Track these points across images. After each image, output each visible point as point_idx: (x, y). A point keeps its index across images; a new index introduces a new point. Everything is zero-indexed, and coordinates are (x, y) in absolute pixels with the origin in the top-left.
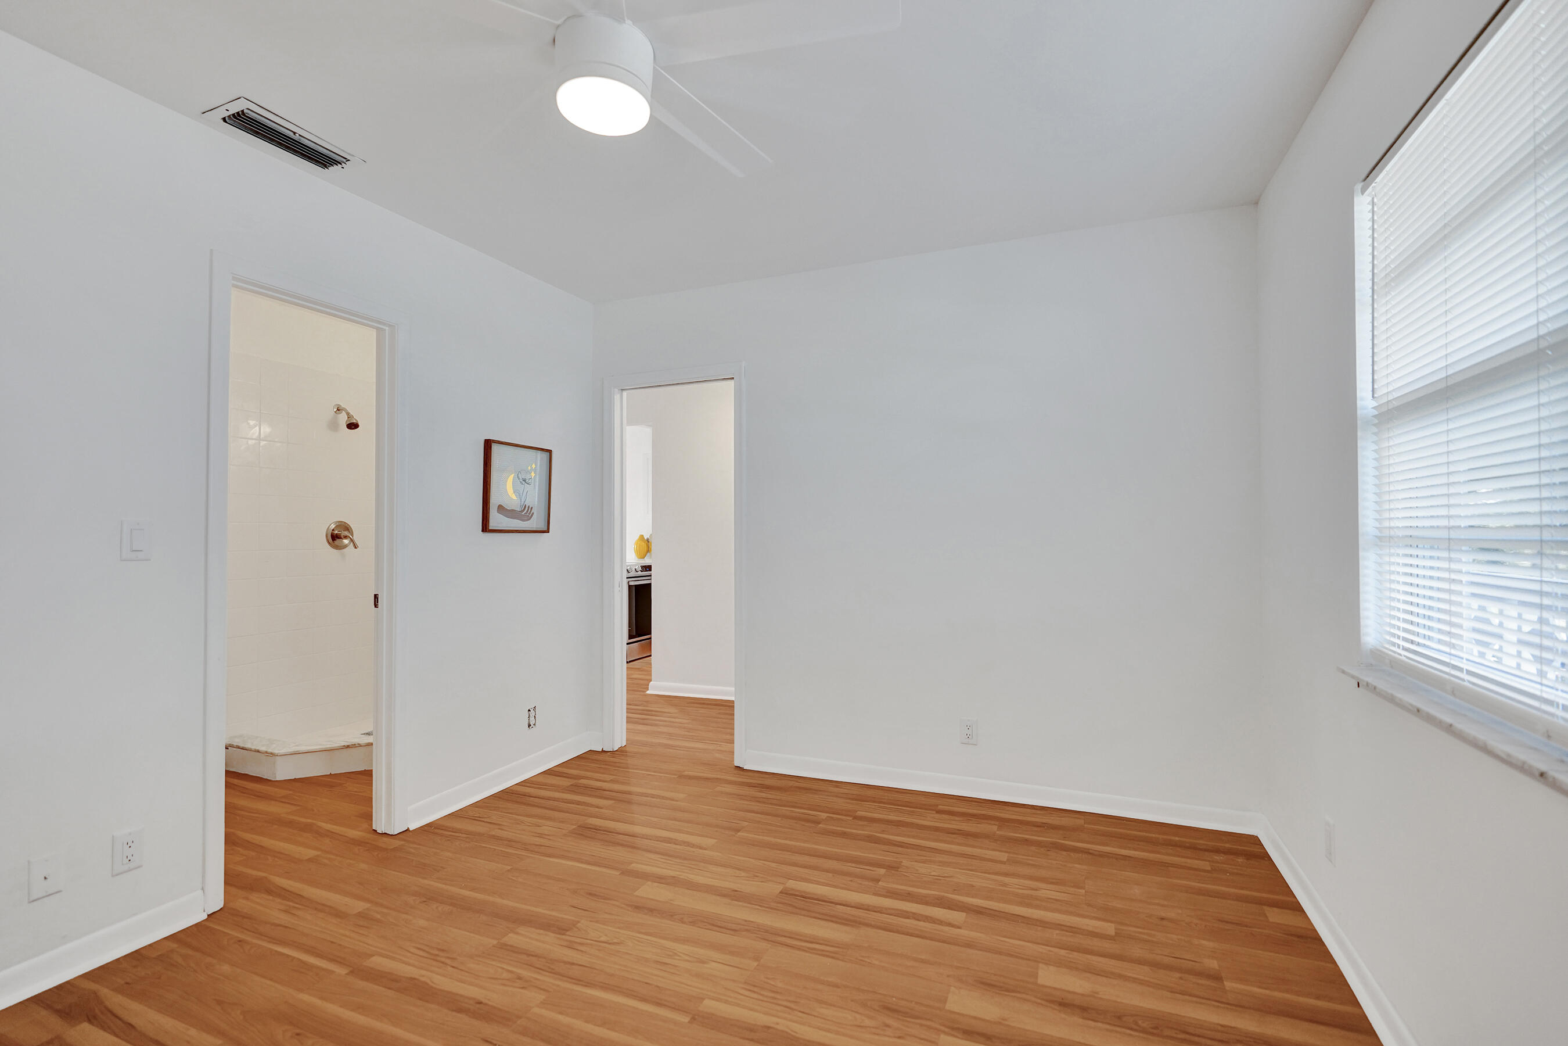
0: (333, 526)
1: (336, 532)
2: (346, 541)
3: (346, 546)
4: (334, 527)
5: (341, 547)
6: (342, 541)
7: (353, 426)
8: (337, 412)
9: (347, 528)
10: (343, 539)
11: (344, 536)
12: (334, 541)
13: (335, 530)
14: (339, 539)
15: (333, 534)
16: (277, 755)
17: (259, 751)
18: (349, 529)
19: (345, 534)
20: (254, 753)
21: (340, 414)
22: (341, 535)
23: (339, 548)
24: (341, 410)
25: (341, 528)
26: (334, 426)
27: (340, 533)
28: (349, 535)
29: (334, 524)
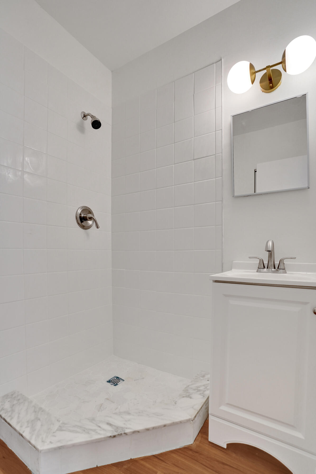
0: (79, 211)
1: (82, 215)
2: (90, 222)
3: (89, 227)
4: (81, 210)
5: (88, 227)
6: (87, 223)
7: (96, 125)
8: (83, 118)
9: (90, 211)
10: (88, 220)
11: (89, 217)
12: (82, 222)
13: (82, 213)
14: (86, 220)
15: (80, 217)
16: (40, 451)
17: (23, 436)
18: (92, 211)
19: (89, 216)
20: (18, 435)
21: (86, 120)
22: (86, 217)
23: (85, 228)
24: (86, 116)
25: (86, 212)
26: (81, 129)
27: (86, 215)
28: (92, 216)
29: (80, 209)
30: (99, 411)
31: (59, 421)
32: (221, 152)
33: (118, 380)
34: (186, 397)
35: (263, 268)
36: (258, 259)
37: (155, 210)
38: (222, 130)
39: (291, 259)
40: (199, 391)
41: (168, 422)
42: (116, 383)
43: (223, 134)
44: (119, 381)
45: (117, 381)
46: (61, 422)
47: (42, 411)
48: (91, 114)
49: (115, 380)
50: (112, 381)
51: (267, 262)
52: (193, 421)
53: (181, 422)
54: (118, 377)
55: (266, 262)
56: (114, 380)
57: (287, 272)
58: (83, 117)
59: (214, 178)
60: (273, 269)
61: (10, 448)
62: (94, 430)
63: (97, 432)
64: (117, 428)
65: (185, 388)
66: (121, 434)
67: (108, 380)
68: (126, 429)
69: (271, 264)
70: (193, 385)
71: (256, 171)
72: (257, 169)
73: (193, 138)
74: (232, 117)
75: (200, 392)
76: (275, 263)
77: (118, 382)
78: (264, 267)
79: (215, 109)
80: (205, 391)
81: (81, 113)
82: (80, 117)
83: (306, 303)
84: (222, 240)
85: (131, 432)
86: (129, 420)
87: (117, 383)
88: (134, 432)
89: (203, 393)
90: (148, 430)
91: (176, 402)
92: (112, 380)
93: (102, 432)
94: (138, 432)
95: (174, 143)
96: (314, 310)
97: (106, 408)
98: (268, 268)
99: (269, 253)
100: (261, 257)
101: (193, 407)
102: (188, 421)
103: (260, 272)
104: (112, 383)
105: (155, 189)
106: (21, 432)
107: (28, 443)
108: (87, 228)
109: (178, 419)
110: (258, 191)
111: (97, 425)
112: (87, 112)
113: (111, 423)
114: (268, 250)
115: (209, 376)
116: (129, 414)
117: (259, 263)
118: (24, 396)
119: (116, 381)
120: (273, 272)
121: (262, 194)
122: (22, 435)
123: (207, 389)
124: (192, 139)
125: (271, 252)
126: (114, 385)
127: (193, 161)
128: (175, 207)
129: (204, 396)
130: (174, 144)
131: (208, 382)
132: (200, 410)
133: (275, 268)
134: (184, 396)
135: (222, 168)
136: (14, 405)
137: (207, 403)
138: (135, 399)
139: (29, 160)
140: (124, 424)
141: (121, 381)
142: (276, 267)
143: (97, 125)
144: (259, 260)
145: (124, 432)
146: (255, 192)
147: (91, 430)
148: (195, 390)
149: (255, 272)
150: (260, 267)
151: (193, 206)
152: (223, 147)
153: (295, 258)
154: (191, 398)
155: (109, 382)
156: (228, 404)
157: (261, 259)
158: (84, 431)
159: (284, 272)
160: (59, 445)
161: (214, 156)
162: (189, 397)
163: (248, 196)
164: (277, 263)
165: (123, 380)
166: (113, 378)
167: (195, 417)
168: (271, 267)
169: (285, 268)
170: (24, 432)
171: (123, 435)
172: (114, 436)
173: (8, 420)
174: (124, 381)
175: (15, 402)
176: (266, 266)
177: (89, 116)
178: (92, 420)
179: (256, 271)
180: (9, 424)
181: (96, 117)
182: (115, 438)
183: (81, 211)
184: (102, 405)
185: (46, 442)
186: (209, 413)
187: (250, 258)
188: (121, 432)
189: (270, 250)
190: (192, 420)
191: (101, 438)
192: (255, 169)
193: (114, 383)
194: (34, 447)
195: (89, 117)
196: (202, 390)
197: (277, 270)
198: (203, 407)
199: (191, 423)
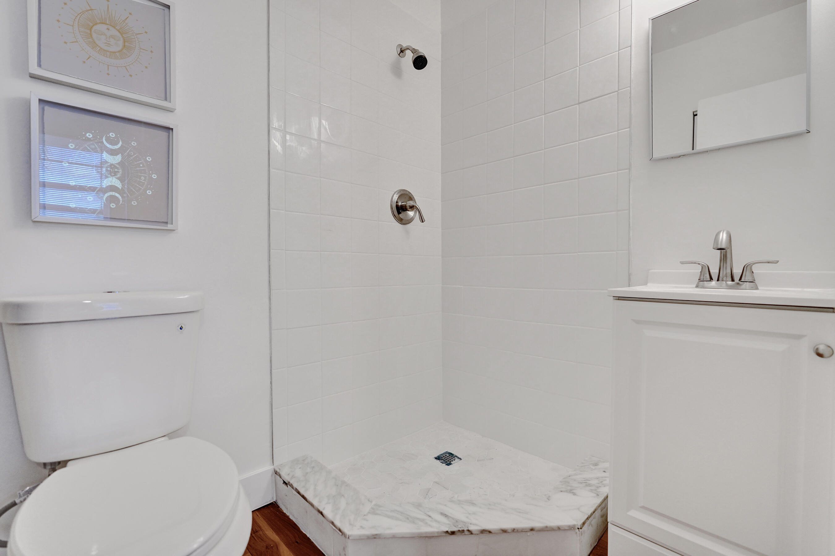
1: (400, 204)
2: (411, 213)
5: (408, 220)
6: (407, 215)
8: (400, 55)
9: (411, 197)
10: (409, 209)
11: (409, 206)
12: (399, 213)
13: (398, 201)
14: (404, 211)
15: (397, 206)
16: (348, 537)
17: (324, 515)
18: (414, 197)
19: (410, 204)
20: (317, 513)
21: (404, 57)
22: (406, 206)
23: (404, 222)
24: (404, 50)
25: (405, 198)
26: (397, 71)
27: (405, 203)
28: (414, 204)
29: (397, 194)
30: (425, 498)
31: (371, 502)
32: (630, 86)
33: (452, 457)
34: (566, 491)
35: (709, 279)
36: (699, 264)
37: (512, 191)
38: (631, 46)
39: (769, 263)
40: (589, 485)
41: (537, 525)
42: (448, 461)
43: (633, 53)
44: (454, 459)
45: (450, 459)
46: (374, 503)
47: (347, 486)
48: (412, 47)
49: (448, 457)
50: (443, 458)
51: (718, 271)
52: (580, 530)
53: (559, 528)
54: (451, 454)
55: (714, 271)
56: (446, 457)
57: (759, 288)
58: (399, 53)
59: (616, 131)
60: (730, 283)
61: (304, 532)
62: (423, 520)
63: (426, 523)
64: (457, 521)
65: (564, 478)
66: (463, 531)
67: (436, 456)
68: (470, 525)
69: (726, 274)
70: (577, 475)
71: (696, 115)
72: (698, 111)
73: (578, 67)
74: (651, 21)
75: (590, 488)
76: (734, 271)
77: (452, 461)
78: (711, 279)
79: (618, 12)
80: (600, 487)
81: (397, 46)
82: (395, 52)
83: (799, 337)
84: (629, 234)
85: (478, 530)
86: (474, 513)
87: (450, 462)
88: (483, 531)
89: (596, 490)
90: (504, 531)
91: (549, 497)
92: (442, 456)
93: (434, 524)
94: (490, 532)
95: (545, 79)
96: (816, 348)
97: (436, 495)
98: (718, 280)
99: (721, 253)
100: (705, 261)
101: (579, 509)
102: (572, 528)
103: (703, 287)
104: (442, 461)
105: (512, 157)
106: (321, 510)
107: (331, 525)
108: (407, 222)
109: (553, 523)
110: (699, 147)
111: (425, 513)
112: (404, 45)
113: (447, 514)
114: (719, 247)
115: (607, 465)
116: (473, 504)
117: (701, 272)
118: (319, 463)
119: (448, 459)
120: (731, 287)
121: (708, 151)
122: (321, 513)
123: (602, 484)
124: (577, 69)
125: (726, 251)
126: (446, 465)
127: (578, 106)
128: (545, 184)
129: (598, 495)
130: (544, 81)
131: (604, 474)
132: (592, 514)
133: (733, 280)
134: (562, 490)
135: (630, 112)
136: (307, 473)
137: (603, 506)
138: (480, 488)
139: (327, 124)
140: (467, 517)
141: (457, 460)
142: (737, 279)
143: (421, 63)
144: (700, 267)
145: (467, 529)
146: (693, 150)
147: (418, 519)
148: (581, 483)
149: (693, 288)
150: (703, 279)
151: (577, 180)
152: (632, 77)
153: (778, 262)
154: (574, 494)
155: (438, 458)
156: (643, 508)
157: (703, 265)
158: (408, 519)
159: (752, 288)
160: (374, 532)
161: (616, 93)
162: (572, 492)
163: (680, 156)
164: (737, 272)
165: (459, 458)
166: (444, 453)
167: (584, 524)
168: (725, 279)
169: (755, 280)
170: (324, 509)
171: (467, 533)
172: (453, 533)
173: (302, 492)
174: (461, 460)
175: (309, 470)
176: (715, 277)
177: (409, 50)
178: (418, 506)
179: (695, 286)
180: (303, 497)
181: (419, 51)
182: (453, 536)
183: (397, 197)
184: (429, 490)
185: (355, 526)
186: (608, 521)
187: (682, 263)
188: (463, 527)
189: (723, 247)
190: (578, 529)
191: (433, 533)
192: (694, 111)
193: (446, 462)
194: (340, 530)
195: (408, 52)
196: (594, 485)
197: (738, 284)
198: (596, 512)
199: (576, 533)
